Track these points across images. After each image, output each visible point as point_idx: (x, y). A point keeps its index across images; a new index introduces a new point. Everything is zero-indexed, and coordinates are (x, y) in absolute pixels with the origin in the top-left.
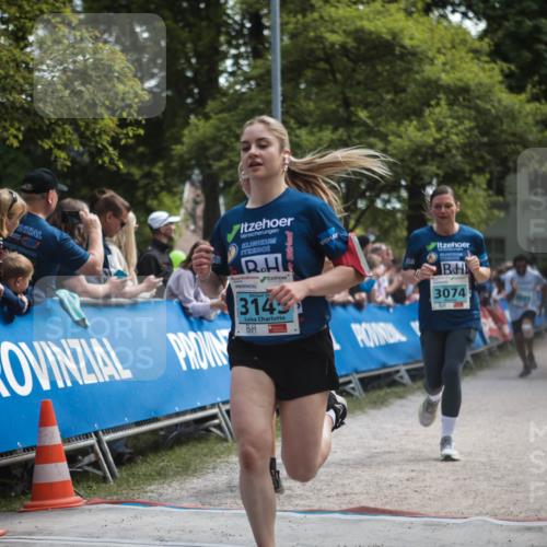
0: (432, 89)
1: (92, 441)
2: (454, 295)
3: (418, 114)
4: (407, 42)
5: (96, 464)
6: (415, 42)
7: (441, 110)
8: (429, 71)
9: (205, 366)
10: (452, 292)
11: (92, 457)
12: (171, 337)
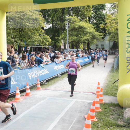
1: (44, 81)
3: (86, 35)
4: (85, 27)
5: (44, 83)
6: (86, 27)
8: (87, 30)
9: (58, 69)
11: (44, 82)
12: (54, 67)
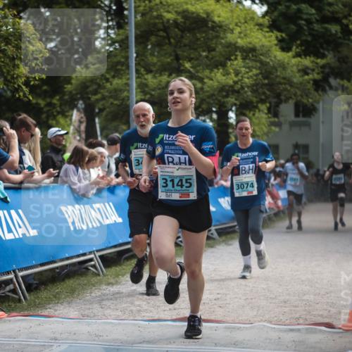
0: (232, 49)
1: (12, 276)
2: (247, 187)
3: (224, 65)
4: (216, 19)
5: (14, 291)
6: (221, 19)
7: (238, 63)
8: (230, 37)
10: (245, 186)
11: (11, 287)
